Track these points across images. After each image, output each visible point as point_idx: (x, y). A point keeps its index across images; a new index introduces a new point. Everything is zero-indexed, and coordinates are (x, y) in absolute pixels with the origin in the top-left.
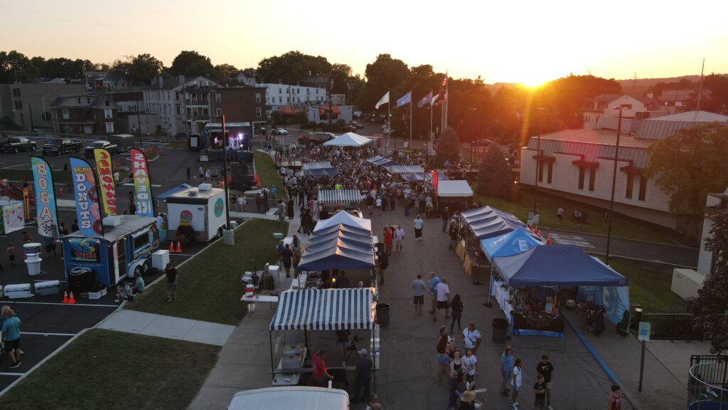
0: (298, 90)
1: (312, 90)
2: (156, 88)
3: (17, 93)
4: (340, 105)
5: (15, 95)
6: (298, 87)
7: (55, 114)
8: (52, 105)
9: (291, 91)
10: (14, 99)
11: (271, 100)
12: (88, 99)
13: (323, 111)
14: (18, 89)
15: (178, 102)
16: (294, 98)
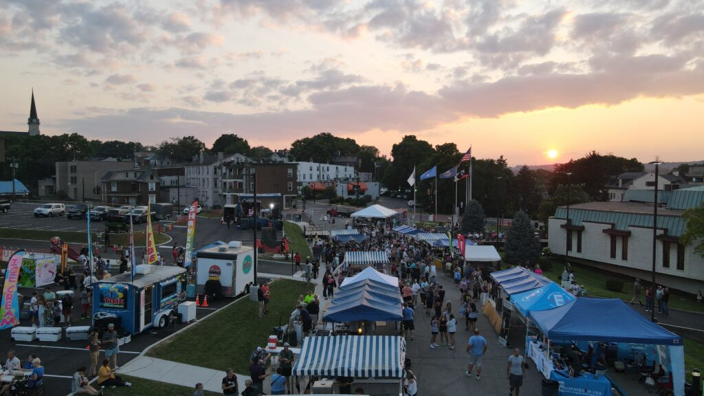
0: (328, 168)
1: (341, 168)
2: (197, 164)
3: (74, 169)
4: (367, 182)
5: (72, 172)
6: (328, 165)
7: (104, 187)
8: (102, 179)
9: (321, 169)
10: (70, 175)
11: (302, 177)
12: (135, 174)
13: (351, 187)
14: (75, 167)
15: (216, 177)
16: (323, 175)
